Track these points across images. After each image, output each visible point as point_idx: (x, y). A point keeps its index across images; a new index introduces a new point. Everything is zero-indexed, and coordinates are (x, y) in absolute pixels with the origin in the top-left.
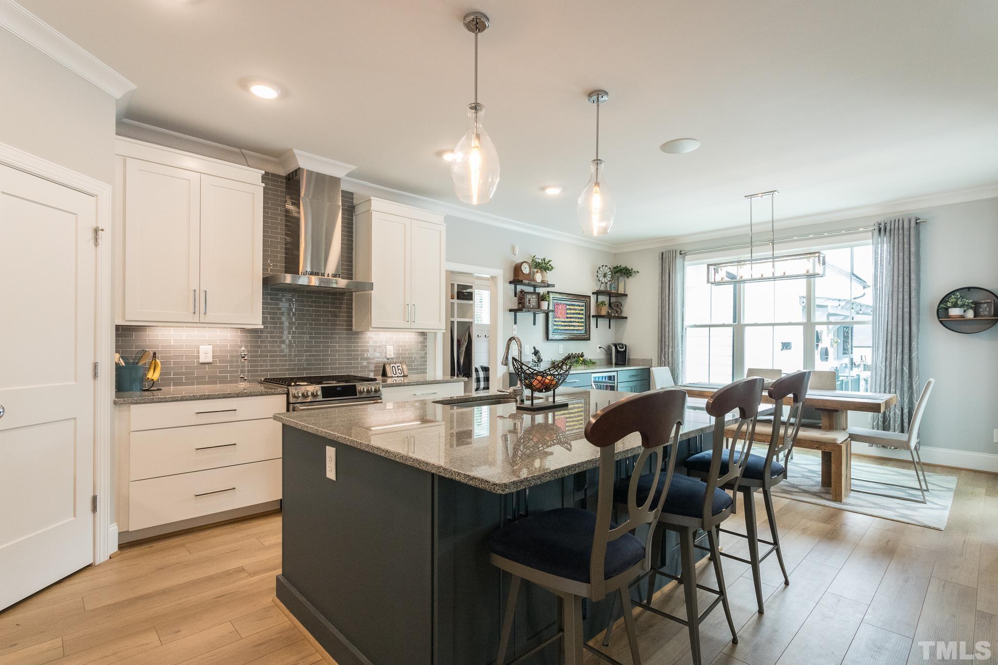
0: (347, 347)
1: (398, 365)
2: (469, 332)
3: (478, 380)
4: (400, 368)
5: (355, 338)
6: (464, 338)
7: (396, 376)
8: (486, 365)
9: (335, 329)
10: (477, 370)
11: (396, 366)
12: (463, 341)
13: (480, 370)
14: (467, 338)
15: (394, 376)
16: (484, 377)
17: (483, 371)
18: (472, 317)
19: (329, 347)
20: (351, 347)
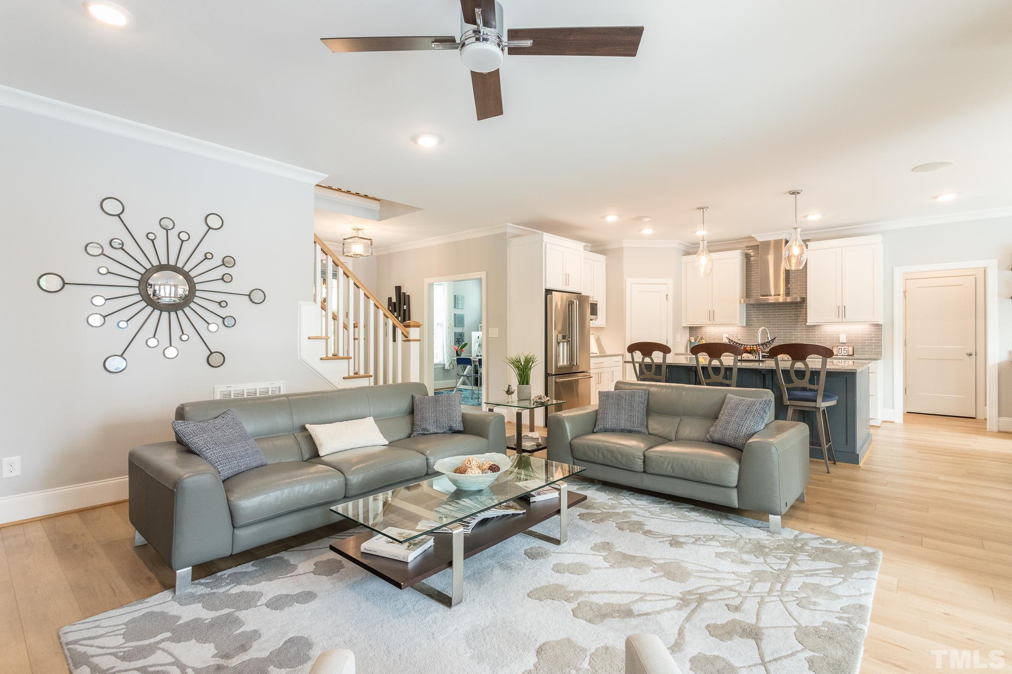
0: (806, 335)
1: (845, 347)
4: (847, 349)
5: (813, 329)
7: (841, 354)
9: (797, 324)
11: (843, 348)
15: (838, 354)
19: (793, 335)
20: (809, 335)
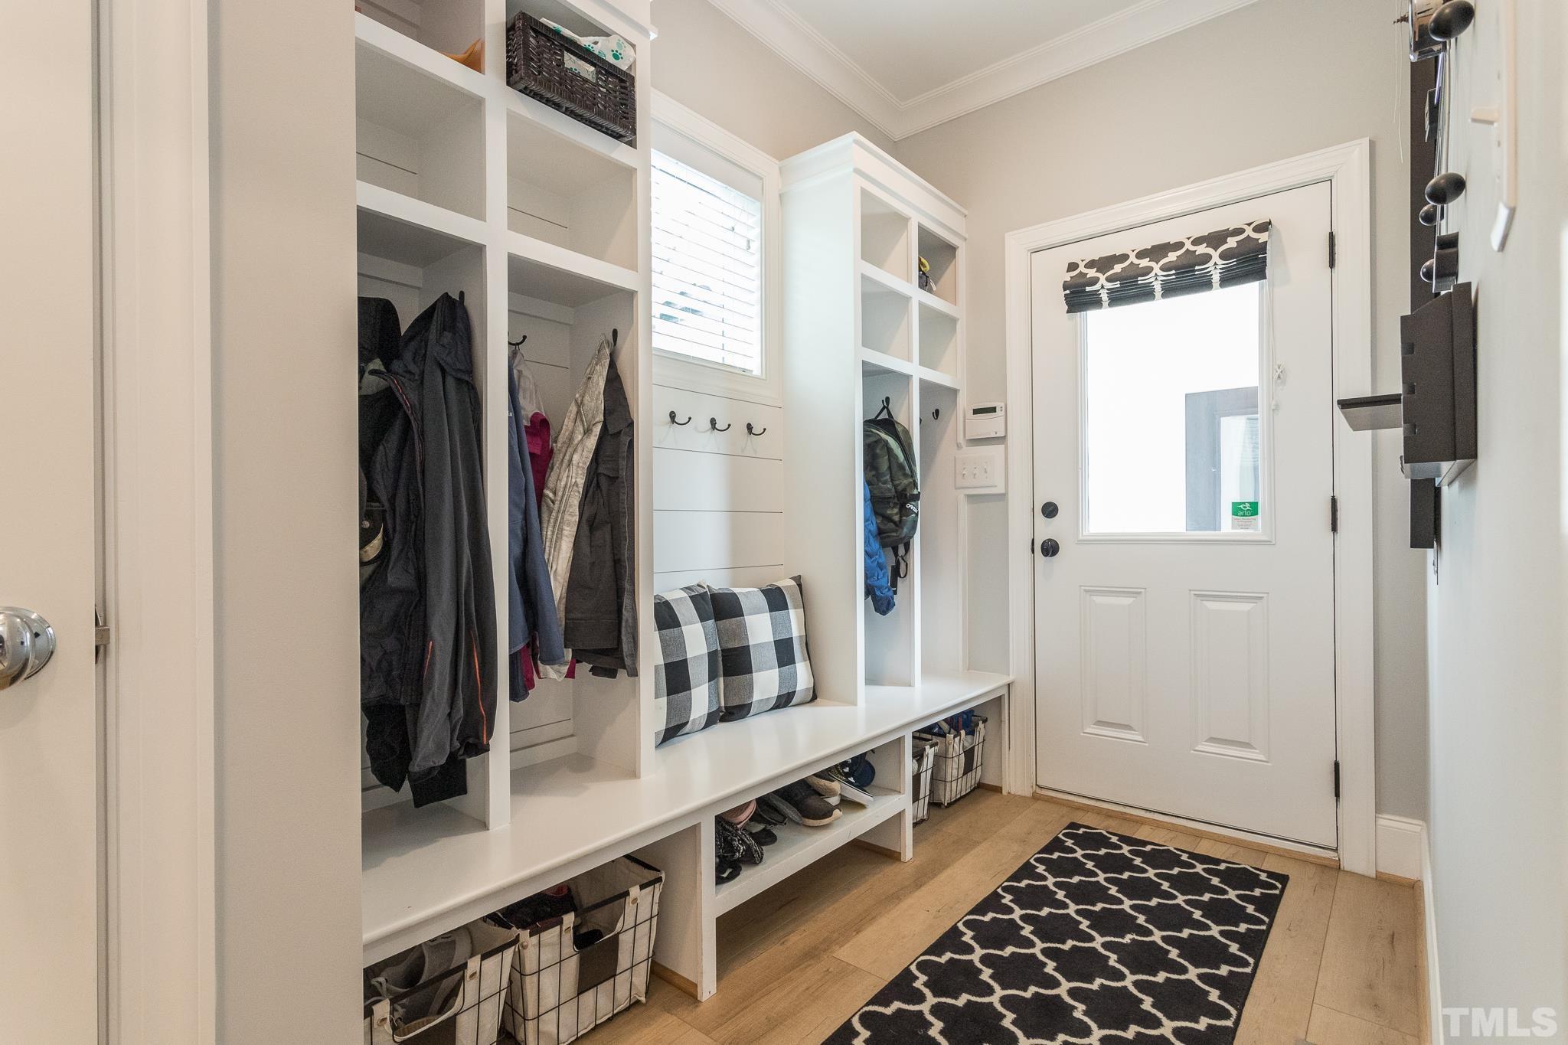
2: (613, 365)
3: (676, 678)
6: (580, 405)
8: (717, 582)
10: (666, 617)
12: (568, 423)
13: (686, 611)
14: (595, 402)
16: (712, 655)
17: (702, 619)
18: (636, 256)
